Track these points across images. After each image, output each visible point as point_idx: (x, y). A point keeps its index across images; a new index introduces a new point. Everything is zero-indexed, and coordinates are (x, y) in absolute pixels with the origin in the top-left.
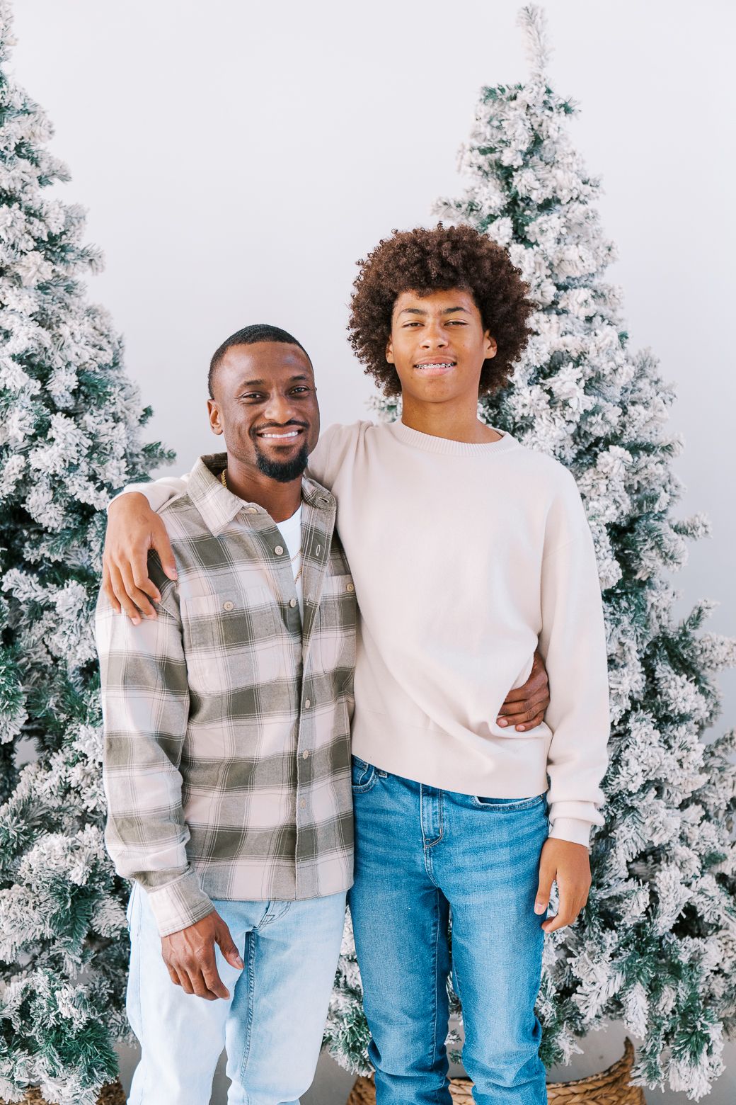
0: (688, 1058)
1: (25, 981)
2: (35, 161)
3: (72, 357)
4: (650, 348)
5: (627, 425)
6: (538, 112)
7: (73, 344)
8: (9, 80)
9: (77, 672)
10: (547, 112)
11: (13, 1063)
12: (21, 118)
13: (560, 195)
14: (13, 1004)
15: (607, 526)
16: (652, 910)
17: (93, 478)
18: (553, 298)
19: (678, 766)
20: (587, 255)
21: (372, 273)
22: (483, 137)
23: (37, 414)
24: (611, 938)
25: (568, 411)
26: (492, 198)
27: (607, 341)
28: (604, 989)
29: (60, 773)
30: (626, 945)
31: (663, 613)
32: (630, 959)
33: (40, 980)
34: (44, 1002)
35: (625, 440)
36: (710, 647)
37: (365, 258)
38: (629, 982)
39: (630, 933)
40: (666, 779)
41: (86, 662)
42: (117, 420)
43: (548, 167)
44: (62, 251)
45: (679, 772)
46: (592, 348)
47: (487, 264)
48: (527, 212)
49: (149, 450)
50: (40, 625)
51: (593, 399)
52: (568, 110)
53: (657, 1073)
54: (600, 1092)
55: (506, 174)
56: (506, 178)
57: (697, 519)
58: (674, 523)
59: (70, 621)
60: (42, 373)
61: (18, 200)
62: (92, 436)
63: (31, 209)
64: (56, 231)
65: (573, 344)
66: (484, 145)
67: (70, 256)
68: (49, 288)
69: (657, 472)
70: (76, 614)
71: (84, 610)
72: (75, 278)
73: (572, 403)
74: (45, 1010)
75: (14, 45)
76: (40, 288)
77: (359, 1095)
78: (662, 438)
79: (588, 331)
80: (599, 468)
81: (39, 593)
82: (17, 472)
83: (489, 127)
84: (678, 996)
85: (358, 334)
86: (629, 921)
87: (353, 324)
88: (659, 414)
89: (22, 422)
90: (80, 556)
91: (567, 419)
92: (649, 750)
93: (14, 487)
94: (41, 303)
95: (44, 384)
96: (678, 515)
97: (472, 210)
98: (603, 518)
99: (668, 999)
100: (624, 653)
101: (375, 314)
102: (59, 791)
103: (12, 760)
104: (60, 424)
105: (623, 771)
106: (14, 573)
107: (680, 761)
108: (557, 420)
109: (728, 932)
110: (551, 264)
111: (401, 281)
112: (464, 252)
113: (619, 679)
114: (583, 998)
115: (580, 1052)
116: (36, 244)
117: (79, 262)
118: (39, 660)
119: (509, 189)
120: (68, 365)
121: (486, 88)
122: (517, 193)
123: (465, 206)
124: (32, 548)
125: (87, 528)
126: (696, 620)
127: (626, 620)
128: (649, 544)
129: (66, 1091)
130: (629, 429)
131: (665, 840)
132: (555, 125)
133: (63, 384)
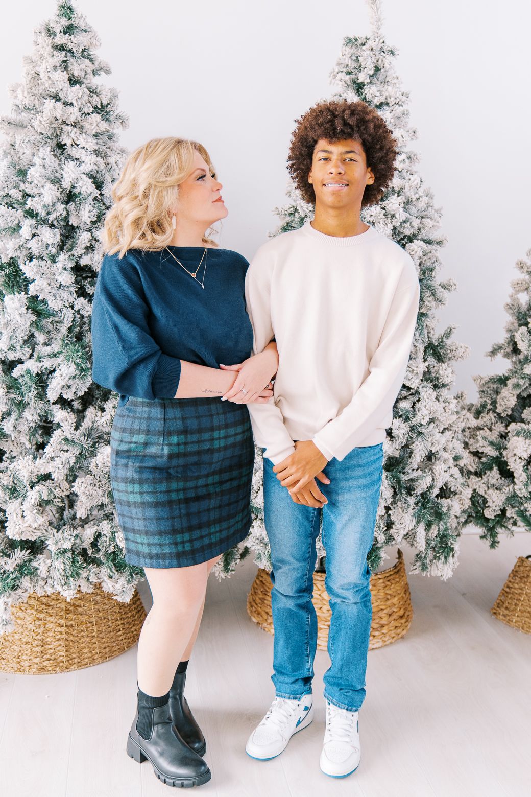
0: (443, 560)
4: (430, 188)
5: (422, 229)
6: (377, 53)
7: (116, 168)
8: (76, 10)
10: (382, 53)
11: (88, 572)
12: (84, 34)
13: (389, 100)
14: (89, 540)
19: (443, 411)
20: (405, 134)
21: (303, 128)
22: (346, 66)
23: (99, 209)
24: (411, 500)
25: (394, 220)
27: (415, 183)
28: (407, 526)
30: (418, 503)
31: (432, 330)
32: (420, 511)
34: (107, 539)
35: (420, 237)
36: (455, 349)
37: (300, 119)
38: (418, 522)
39: (419, 497)
40: (438, 418)
43: (383, 84)
44: (108, 115)
45: (444, 414)
46: (406, 186)
47: (372, 125)
51: (407, 214)
52: (392, 52)
53: (427, 567)
54: (392, 577)
55: (359, 87)
56: (358, 90)
57: (450, 281)
58: (440, 283)
60: (99, 185)
61: (84, 83)
63: (90, 88)
64: (105, 103)
65: (397, 183)
66: (347, 70)
68: (98, 136)
72: (115, 131)
73: (397, 215)
74: (108, 543)
76: (94, 136)
77: (262, 581)
78: (437, 237)
79: (401, 177)
82: (86, 242)
83: (350, 60)
84: (439, 529)
85: (293, 165)
86: (419, 491)
87: (290, 158)
88: (437, 224)
89: (90, 213)
91: (393, 224)
92: (430, 403)
93: (85, 250)
94: (96, 145)
95: (100, 190)
96: (442, 278)
99: (434, 531)
100: (416, 352)
101: (303, 152)
105: (419, 414)
106: (82, 299)
107: (444, 408)
108: (388, 225)
109: (461, 496)
111: (319, 133)
112: (358, 117)
113: (416, 365)
114: (396, 531)
116: (94, 110)
117: (117, 122)
119: (360, 95)
120: (113, 181)
121: (346, 37)
122: (365, 98)
124: (91, 286)
126: (448, 334)
128: (428, 294)
129: (118, 586)
130: (422, 231)
131: (438, 449)
132: (386, 60)
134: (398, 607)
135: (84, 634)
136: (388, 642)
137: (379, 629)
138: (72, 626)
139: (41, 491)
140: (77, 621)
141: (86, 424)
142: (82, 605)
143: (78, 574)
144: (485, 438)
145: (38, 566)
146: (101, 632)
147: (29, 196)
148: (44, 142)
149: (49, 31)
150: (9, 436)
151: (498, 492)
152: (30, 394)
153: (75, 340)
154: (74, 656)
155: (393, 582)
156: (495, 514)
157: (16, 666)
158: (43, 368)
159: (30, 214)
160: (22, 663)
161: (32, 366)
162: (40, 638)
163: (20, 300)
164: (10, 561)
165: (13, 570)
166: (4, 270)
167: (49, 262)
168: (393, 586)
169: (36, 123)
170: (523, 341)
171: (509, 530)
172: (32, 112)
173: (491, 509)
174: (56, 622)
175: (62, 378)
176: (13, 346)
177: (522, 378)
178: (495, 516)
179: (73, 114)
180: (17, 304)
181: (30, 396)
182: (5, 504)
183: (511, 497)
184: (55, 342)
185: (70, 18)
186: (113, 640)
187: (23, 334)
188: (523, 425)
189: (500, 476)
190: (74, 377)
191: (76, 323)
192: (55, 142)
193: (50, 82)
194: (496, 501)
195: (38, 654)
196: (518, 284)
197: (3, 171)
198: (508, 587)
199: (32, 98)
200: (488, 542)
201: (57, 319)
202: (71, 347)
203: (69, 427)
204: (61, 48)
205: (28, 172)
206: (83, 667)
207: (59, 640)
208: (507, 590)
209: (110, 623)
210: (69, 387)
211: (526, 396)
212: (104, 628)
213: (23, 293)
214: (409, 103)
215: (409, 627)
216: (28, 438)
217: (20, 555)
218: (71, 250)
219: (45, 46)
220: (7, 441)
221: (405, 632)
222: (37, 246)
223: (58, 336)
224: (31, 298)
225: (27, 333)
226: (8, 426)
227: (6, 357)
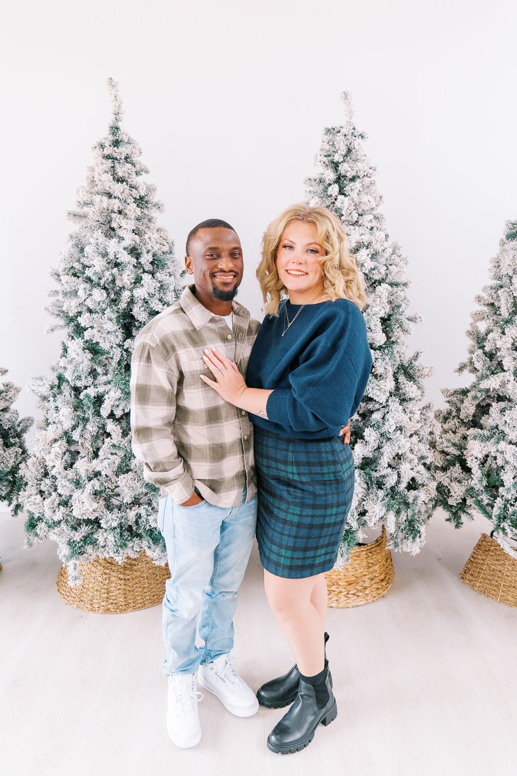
0: (411, 539)
1: (136, 511)
2: (133, 165)
3: (150, 248)
4: (398, 241)
5: (389, 274)
6: (350, 138)
7: (150, 242)
8: (121, 129)
10: (354, 138)
11: (133, 543)
12: (127, 145)
13: (359, 174)
14: (132, 520)
15: (380, 318)
16: (398, 482)
17: (161, 300)
18: (356, 219)
19: (409, 419)
20: (372, 200)
22: (325, 151)
23: (136, 273)
24: (381, 493)
25: (364, 268)
26: (330, 175)
27: (380, 238)
28: (378, 514)
30: (387, 495)
31: (402, 355)
32: (389, 502)
33: (142, 510)
34: (144, 520)
35: (387, 281)
36: (422, 369)
38: (388, 510)
39: (389, 490)
40: (404, 426)
42: (170, 276)
43: (354, 162)
44: (146, 203)
45: (409, 423)
46: (374, 241)
48: (345, 182)
51: (375, 263)
52: (362, 137)
53: (398, 545)
54: (373, 549)
55: (336, 166)
56: (336, 168)
57: (417, 315)
58: (407, 317)
60: (138, 256)
61: (127, 182)
62: (160, 282)
63: (132, 185)
64: (142, 194)
65: (366, 239)
66: (326, 154)
67: (149, 206)
68: (141, 220)
69: (401, 295)
72: (152, 215)
73: (365, 264)
74: (145, 523)
75: (123, 114)
76: (137, 220)
78: (402, 279)
79: (371, 234)
80: (377, 293)
82: (128, 298)
83: (328, 145)
84: (407, 515)
86: (388, 486)
88: (402, 270)
89: (129, 277)
91: (363, 272)
92: (397, 414)
93: (126, 305)
94: (137, 226)
95: (137, 259)
96: (408, 313)
97: (321, 182)
98: (378, 315)
99: (403, 516)
100: (386, 373)
104: (146, 277)
105: (387, 423)
106: (129, 341)
107: (410, 418)
109: (428, 487)
110: (356, 204)
113: (385, 385)
114: (369, 518)
115: (366, 537)
116: (134, 200)
117: (154, 208)
119: (337, 172)
120: (148, 252)
121: (326, 128)
122: (340, 174)
123: (318, 180)
126: (416, 357)
127: (387, 358)
128: (397, 326)
129: (155, 554)
130: (389, 276)
131: (404, 451)
132: (357, 143)
133: (146, 259)
134: (379, 573)
135: (138, 586)
136: (370, 601)
137: (363, 591)
138: (129, 579)
139: (96, 484)
140: (133, 576)
142: (136, 564)
143: (126, 545)
144: (448, 441)
145: (98, 538)
146: (151, 584)
147: (87, 266)
148: (98, 227)
149: (102, 146)
150: (78, 442)
151: (459, 484)
152: (89, 412)
153: (124, 370)
154: (130, 601)
155: (374, 553)
156: (457, 502)
157: (90, 607)
158: (99, 393)
159: (89, 280)
160: (94, 605)
161: (92, 392)
162: (106, 587)
163: (77, 344)
164: (77, 534)
165: (79, 541)
166: (74, 322)
167: (100, 314)
168: (374, 556)
169: (91, 214)
170: (478, 361)
171: (469, 514)
172: (89, 206)
173: (453, 498)
174: (117, 576)
175: (110, 399)
176: (80, 377)
177: (479, 391)
178: (457, 504)
179: (116, 204)
180: (76, 347)
181: (89, 413)
182: (73, 492)
183: (470, 489)
184: (110, 373)
185: (115, 136)
186: (160, 590)
187: (87, 368)
188: (479, 430)
189: (461, 471)
190: (119, 399)
191: (124, 358)
192: (108, 226)
193: (101, 183)
194: (457, 492)
195: (105, 599)
196: (476, 314)
197: (68, 250)
198: (473, 557)
199: (90, 195)
200: (453, 524)
201: (109, 356)
202: (120, 376)
203: (117, 436)
204: (108, 157)
205: (85, 250)
206: (137, 610)
207: (119, 589)
208: (473, 559)
209: (158, 577)
210: (118, 406)
211: (484, 405)
212: (153, 581)
213: (80, 339)
214: (377, 174)
215: (389, 588)
216: (90, 443)
217: (84, 530)
218: (117, 305)
219: (97, 157)
220: (78, 445)
221: (386, 592)
222: (91, 303)
223: (111, 369)
224: (87, 341)
225: (89, 367)
226: (76, 435)
227: (75, 384)
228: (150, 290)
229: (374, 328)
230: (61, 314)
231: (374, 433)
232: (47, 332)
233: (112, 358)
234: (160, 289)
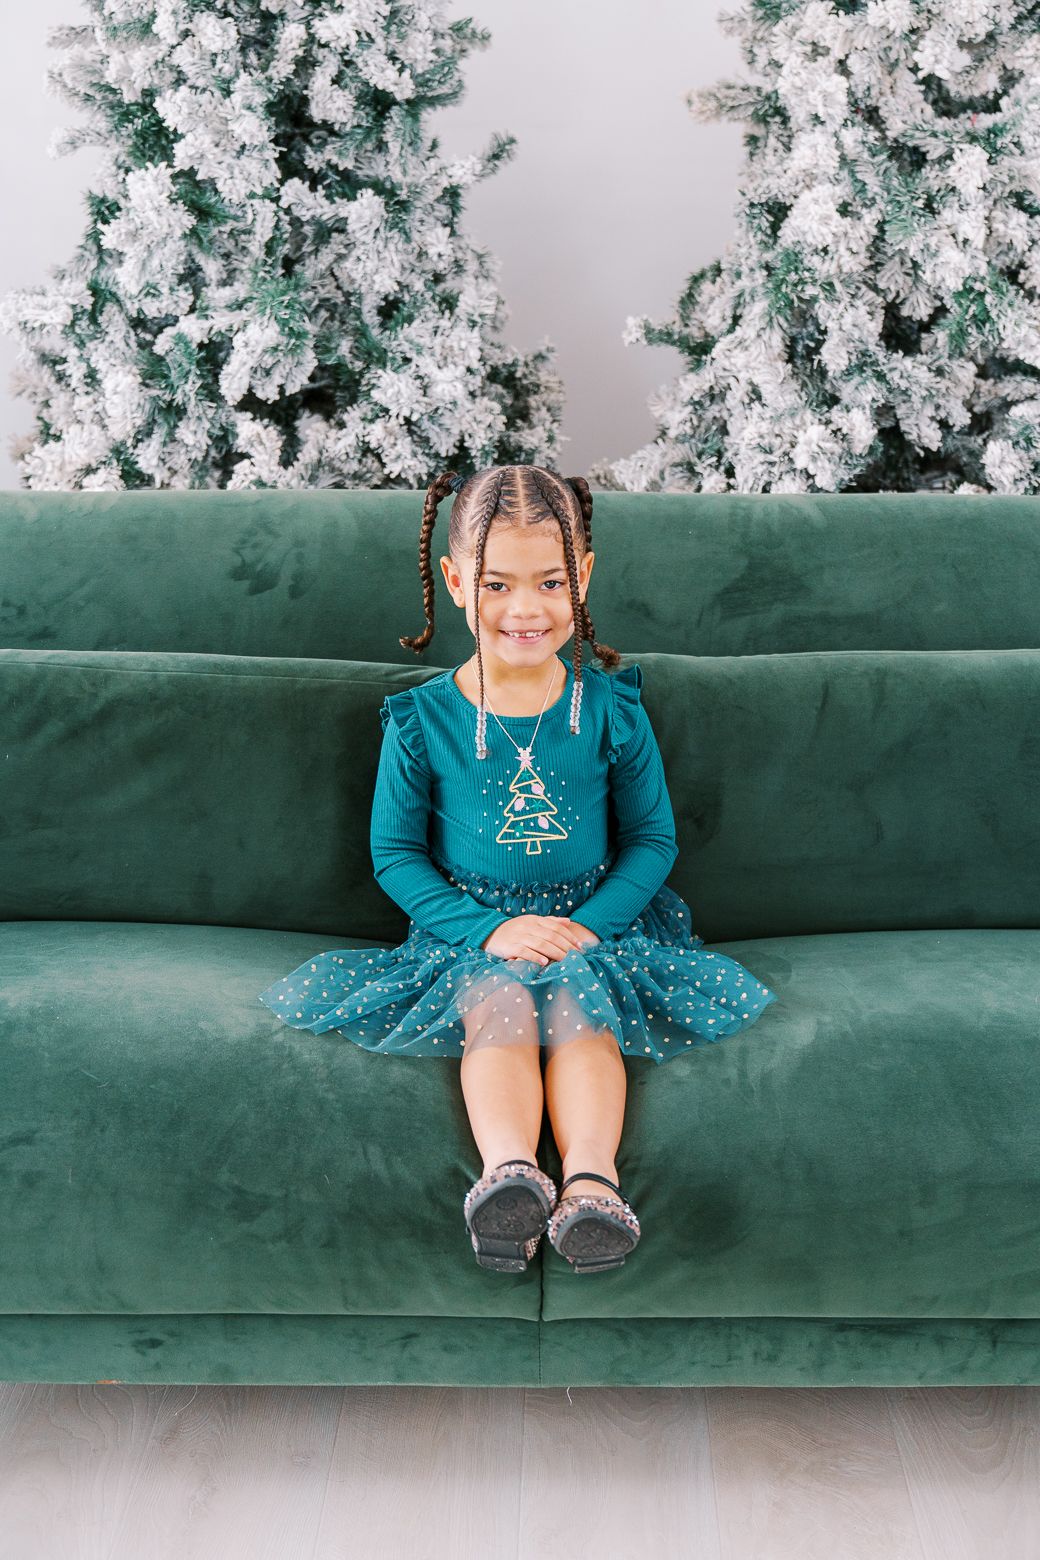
9: (375, 311)
17: (392, 57)
29: (357, 430)
41: (385, 298)
49: (458, 29)
50: (328, 250)
59: (364, 243)
70: (372, 234)
71: (382, 229)
81: (326, 209)
82: (297, 46)
90: (373, 164)
93: (293, 67)
102: (356, 452)
103: (295, 429)
106: (295, 183)
118: (328, 296)
124: (315, 152)
125: (383, 126)
141: (307, 455)
152: (188, 387)
153: (280, 270)
158: (213, 332)
161: (194, 329)
163: (156, 180)
166: (132, 122)
167: (218, 94)
175: (249, 349)
176: (155, 288)
180: (152, 189)
181: (188, 390)
184: (242, 279)
187: (174, 261)
190: (275, 349)
191: (282, 234)
201: (240, 225)
202: (271, 287)
203: (266, 458)
213: (163, 164)
218: (264, 69)
222: (191, 59)
223: (245, 264)
224: (181, 173)
225: (182, 258)
226: (147, 459)
227: (140, 311)
228: (364, 21)
229: (1030, 144)
230: (98, 97)
231: (1013, 456)
232: (61, 152)
233: (248, 232)
234: (389, 24)
